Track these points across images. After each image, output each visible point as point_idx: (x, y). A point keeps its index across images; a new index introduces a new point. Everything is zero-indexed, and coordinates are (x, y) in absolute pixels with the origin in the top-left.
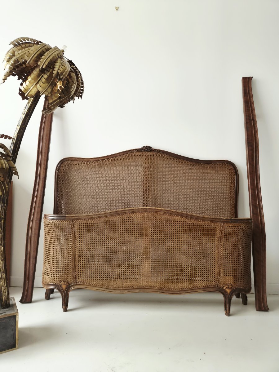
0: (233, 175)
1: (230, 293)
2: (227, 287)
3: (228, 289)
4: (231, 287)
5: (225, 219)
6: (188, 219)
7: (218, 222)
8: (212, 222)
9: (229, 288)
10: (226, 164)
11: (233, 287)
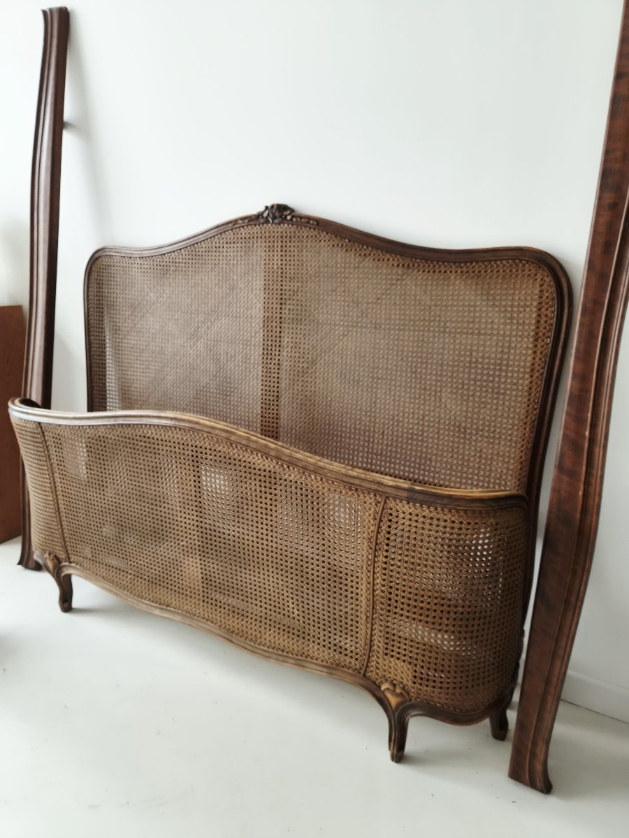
0: (547, 309)
1: (398, 706)
2: (388, 689)
3: (392, 694)
4: (401, 693)
5: (390, 486)
6: (282, 466)
7: (369, 491)
8: (350, 489)
9: (394, 693)
10: (524, 265)
11: (408, 694)
